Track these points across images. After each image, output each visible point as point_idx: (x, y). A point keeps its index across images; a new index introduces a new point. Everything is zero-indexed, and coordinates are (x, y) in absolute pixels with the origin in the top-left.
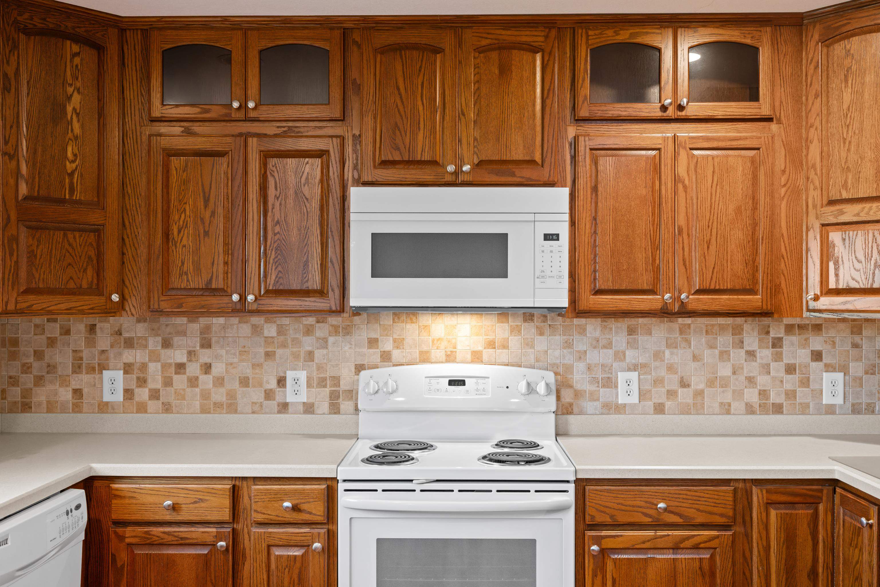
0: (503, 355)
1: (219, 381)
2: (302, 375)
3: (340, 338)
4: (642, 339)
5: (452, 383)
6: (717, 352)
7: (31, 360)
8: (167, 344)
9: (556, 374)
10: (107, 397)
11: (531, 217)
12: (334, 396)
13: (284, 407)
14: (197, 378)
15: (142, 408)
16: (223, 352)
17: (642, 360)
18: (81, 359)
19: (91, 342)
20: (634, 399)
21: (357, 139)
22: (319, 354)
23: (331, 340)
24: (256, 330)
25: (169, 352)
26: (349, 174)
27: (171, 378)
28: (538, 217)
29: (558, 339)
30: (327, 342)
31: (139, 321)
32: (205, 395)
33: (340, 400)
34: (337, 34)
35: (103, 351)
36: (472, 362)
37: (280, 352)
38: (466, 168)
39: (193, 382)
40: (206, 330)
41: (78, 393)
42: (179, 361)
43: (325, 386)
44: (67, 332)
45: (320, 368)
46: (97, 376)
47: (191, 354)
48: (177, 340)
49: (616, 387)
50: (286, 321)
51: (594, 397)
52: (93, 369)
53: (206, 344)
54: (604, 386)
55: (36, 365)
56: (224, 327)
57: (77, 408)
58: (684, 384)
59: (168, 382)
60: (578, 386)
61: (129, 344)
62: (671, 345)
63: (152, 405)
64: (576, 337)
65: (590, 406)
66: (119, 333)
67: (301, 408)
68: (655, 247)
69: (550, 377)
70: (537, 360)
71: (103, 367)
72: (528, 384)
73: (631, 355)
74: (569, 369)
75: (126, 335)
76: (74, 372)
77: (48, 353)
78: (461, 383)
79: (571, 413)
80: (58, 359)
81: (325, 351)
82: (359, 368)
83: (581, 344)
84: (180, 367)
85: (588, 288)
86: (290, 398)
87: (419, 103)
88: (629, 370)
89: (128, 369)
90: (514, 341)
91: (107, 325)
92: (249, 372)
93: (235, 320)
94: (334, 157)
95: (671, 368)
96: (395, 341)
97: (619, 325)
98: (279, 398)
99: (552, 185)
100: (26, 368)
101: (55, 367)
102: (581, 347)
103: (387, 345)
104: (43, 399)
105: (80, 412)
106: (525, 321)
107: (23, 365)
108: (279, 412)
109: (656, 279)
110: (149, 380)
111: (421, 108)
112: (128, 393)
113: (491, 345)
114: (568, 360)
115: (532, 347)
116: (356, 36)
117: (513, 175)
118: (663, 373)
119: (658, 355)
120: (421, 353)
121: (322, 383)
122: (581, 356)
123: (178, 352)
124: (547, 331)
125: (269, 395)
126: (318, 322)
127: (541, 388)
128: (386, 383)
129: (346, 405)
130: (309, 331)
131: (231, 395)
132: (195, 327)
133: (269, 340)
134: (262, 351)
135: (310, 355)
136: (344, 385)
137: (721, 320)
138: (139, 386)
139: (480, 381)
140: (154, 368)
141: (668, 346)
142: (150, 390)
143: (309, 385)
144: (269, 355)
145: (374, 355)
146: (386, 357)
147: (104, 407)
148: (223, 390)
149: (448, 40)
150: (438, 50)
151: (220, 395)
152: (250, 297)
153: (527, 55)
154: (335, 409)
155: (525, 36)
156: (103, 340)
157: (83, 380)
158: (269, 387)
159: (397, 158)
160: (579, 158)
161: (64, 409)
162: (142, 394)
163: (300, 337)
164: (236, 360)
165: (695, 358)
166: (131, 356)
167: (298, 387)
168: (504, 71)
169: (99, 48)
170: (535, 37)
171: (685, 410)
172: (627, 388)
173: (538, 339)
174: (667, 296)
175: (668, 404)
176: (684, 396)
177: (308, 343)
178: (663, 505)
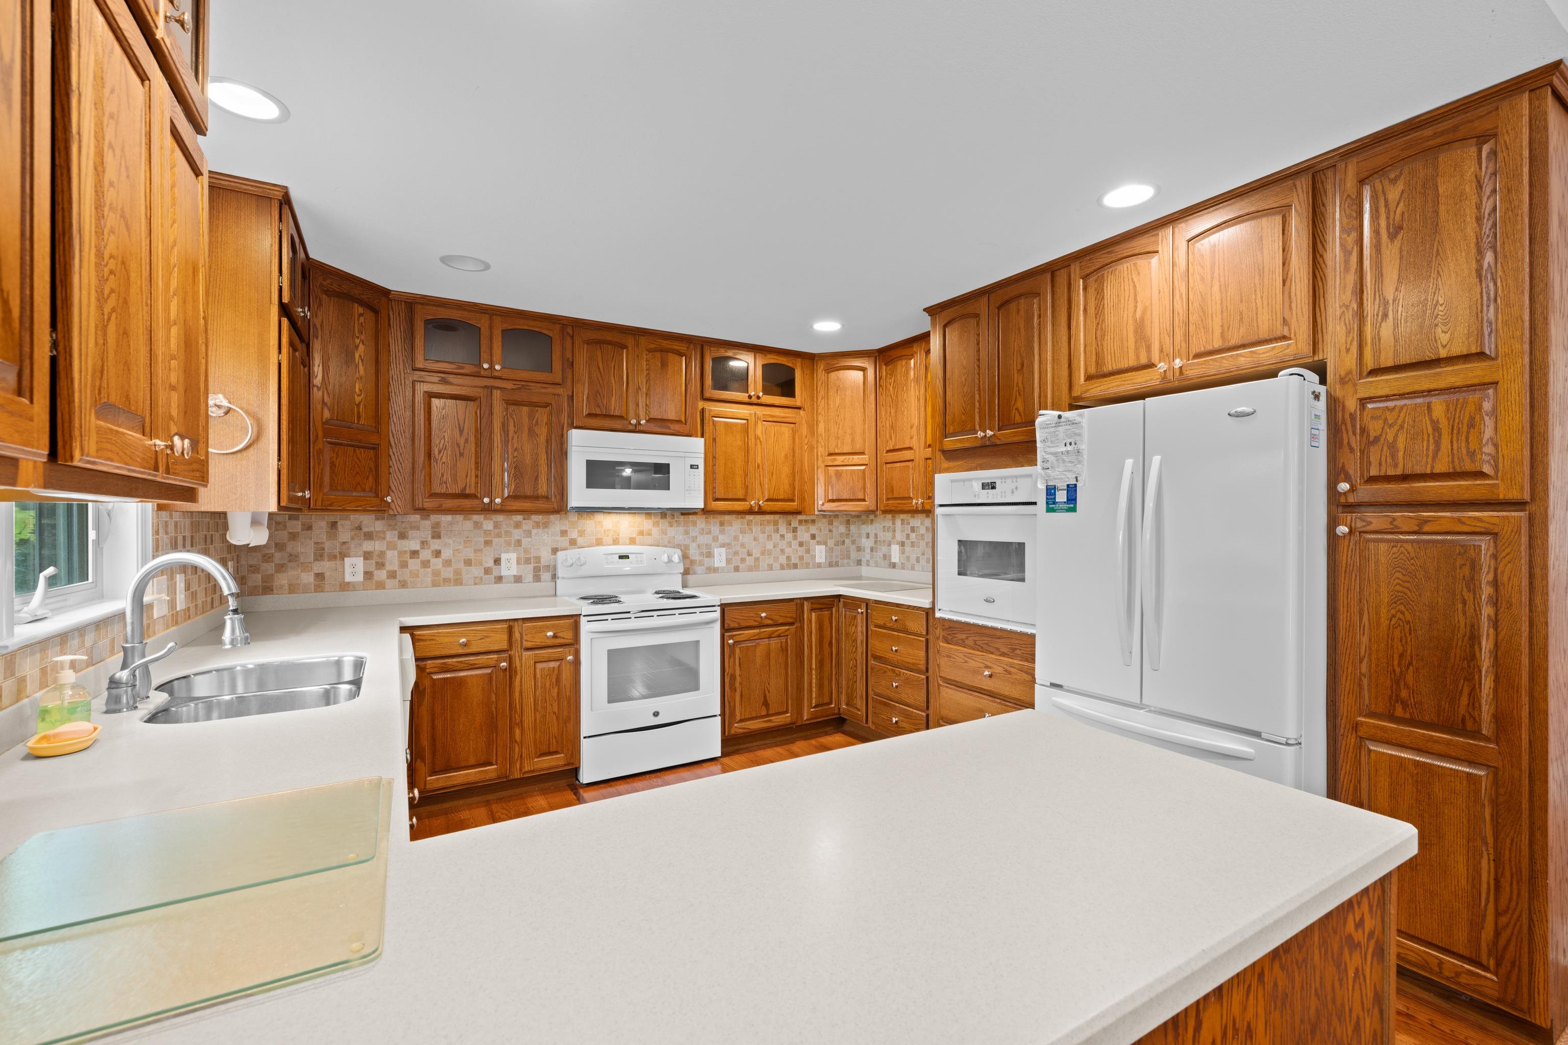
0: (649, 540)
1: (448, 563)
2: (513, 556)
3: (540, 530)
4: (727, 528)
5: (621, 557)
6: (765, 535)
8: (402, 536)
9: (682, 551)
10: (348, 578)
11: (682, 454)
12: (537, 570)
13: (499, 579)
14: (429, 561)
15: (380, 586)
16: (451, 541)
17: (727, 541)
18: (323, 549)
19: (332, 536)
20: (723, 564)
21: (571, 398)
22: (525, 541)
23: (534, 531)
24: (477, 525)
25: (404, 542)
27: (407, 562)
28: (686, 455)
29: (681, 529)
30: (531, 533)
31: (377, 519)
33: (541, 573)
34: (558, 327)
35: (344, 543)
36: (630, 544)
37: (495, 540)
38: (642, 422)
39: (426, 564)
40: (436, 525)
41: (320, 576)
42: (413, 549)
43: (530, 563)
44: (310, 528)
45: (526, 551)
46: (338, 562)
47: (424, 543)
48: (411, 533)
49: (714, 557)
50: (500, 518)
51: (701, 563)
52: (335, 557)
53: (437, 535)
54: (707, 557)
55: (278, 555)
56: (451, 524)
57: (319, 588)
58: (749, 554)
59: (404, 565)
60: (692, 558)
61: (369, 536)
62: (743, 532)
63: (390, 583)
64: (691, 528)
65: (699, 569)
66: (359, 528)
67: (512, 579)
69: (679, 553)
70: (672, 543)
71: (343, 556)
72: (667, 557)
73: (721, 537)
74: (689, 547)
75: (365, 530)
76: (316, 560)
78: (627, 557)
79: (689, 574)
80: (299, 549)
81: (529, 539)
82: (555, 551)
83: (694, 532)
84: (414, 554)
85: (711, 498)
86: (504, 572)
87: (612, 379)
88: (721, 547)
89: (367, 556)
90: (655, 531)
91: (348, 522)
92: (472, 555)
93: (460, 518)
94: (556, 408)
95: (743, 545)
96: (579, 532)
97: (715, 520)
98: (495, 573)
101: (296, 556)
102: (694, 534)
103: (574, 534)
104: (285, 583)
105: (323, 591)
106: (662, 518)
108: (496, 583)
109: (746, 493)
110: (387, 564)
111: (613, 382)
112: (368, 575)
113: (641, 533)
114: (688, 541)
115: (666, 534)
117: (669, 428)
118: (738, 548)
119: (736, 538)
120: (597, 539)
121: (528, 561)
122: (694, 539)
123: (412, 542)
124: (675, 524)
125: (487, 571)
126: (524, 519)
127: (674, 559)
128: (578, 559)
129: (545, 576)
130: (518, 525)
131: (458, 572)
132: (427, 524)
133: (487, 533)
134: (482, 540)
135: (519, 543)
136: (544, 562)
138: (378, 569)
139: (638, 556)
140: (391, 554)
141: (741, 533)
142: (388, 572)
143: (518, 563)
144: (487, 543)
145: (564, 542)
146: (573, 543)
147: (345, 587)
148: (450, 569)
149: (630, 342)
150: (624, 347)
151: (448, 573)
152: (498, 500)
153: (677, 357)
154: (537, 578)
155: (676, 346)
156: (344, 534)
157: (325, 566)
158: (487, 565)
159: (598, 412)
160: (706, 421)
161: (306, 590)
162: (381, 575)
163: (511, 529)
164: (461, 547)
165: (755, 539)
166: (368, 546)
167: (510, 565)
168: (664, 365)
169: (376, 311)
170: (682, 347)
171: (750, 569)
172: (720, 557)
173: (669, 529)
174: (753, 502)
175: (741, 566)
176: (750, 561)
177: (517, 534)
178: (763, 615)
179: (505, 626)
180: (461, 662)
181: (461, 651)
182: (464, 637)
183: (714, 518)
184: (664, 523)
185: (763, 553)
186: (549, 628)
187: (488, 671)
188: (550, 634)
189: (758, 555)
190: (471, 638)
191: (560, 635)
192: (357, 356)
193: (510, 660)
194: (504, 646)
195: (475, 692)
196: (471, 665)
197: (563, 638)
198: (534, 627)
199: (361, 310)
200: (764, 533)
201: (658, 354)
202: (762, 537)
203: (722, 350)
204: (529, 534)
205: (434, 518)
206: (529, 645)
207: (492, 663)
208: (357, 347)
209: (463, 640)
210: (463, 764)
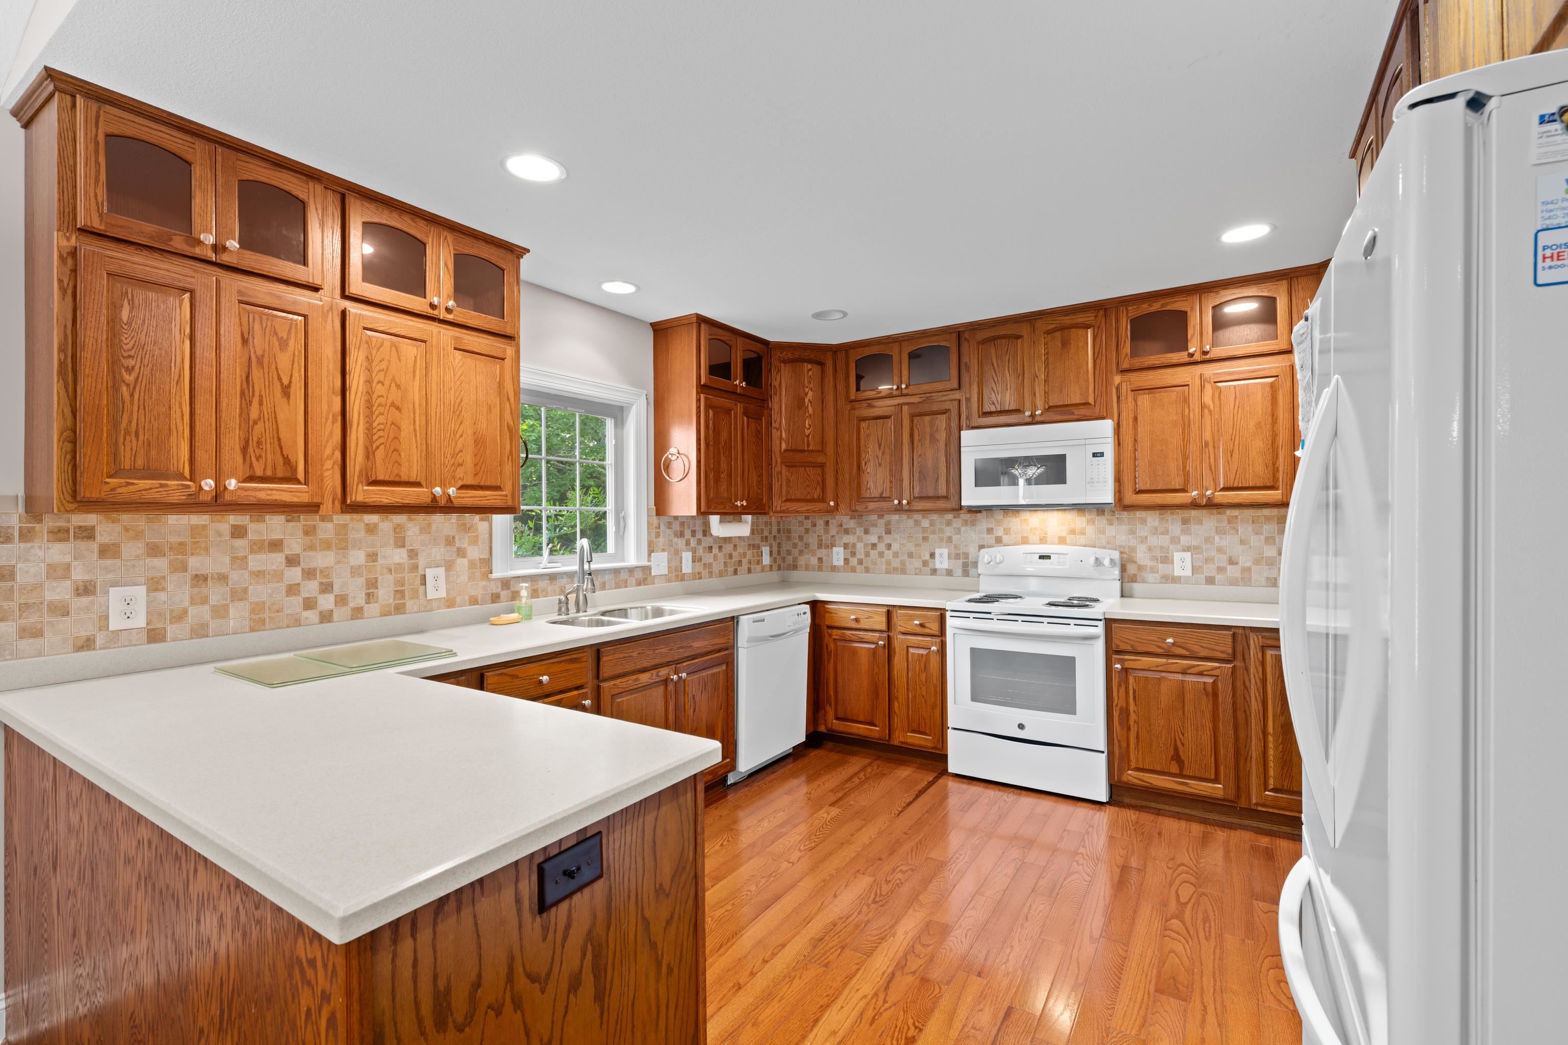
0: (1082, 539)
1: (896, 555)
2: (945, 552)
3: (968, 528)
4: (1194, 527)
5: (1041, 557)
6: (1263, 537)
7: (797, 541)
8: (866, 532)
9: (1121, 553)
10: (835, 563)
11: (1083, 442)
12: (965, 566)
13: (934, 571)
14: (883, 552)
15: (853, 570)
16: (898, 537)
17: (1194, 543)
18: (822, 540)
19: (827, 531)
20: (1188, 572)
21: (968, 400)
22: (955, 538)
23: (963, 529)
24: (917, 523)
25: (868, 536)
26: (964, 423)
27: (869, 552)
28: (1088, 441)
29: (1124, 528)
30: (960, 530)
31: (851, 518)
32: (888, 563)
33: (969, 568)
34: (955, 336)
35: (833, 536)
36: (1059, 544)
37: (931, 536)
38: (1038, 412)
39: (881, 555)
40: (888, 523)
41: (820, 560)
42: (873, 542)
43: (959, 559)
44: (814, 525)
45: (956, 547)
46: (830, 550)
47: (880, 538)
48: (872, 529)
49: (1172, 563)
50: (935, 517)
51: (1153, 570)
52: (828, 546)
53: (888, 532)
54: (1162, 562)
55: (800, 544)
56: (898, 522)
57: (820, 569)
58: (1232, 562)
59: (867, 555)
60: (1141, 562)
61: (847, 531)
62: (1220, 532)
63: (859, 568)
64: (1139, 526)
65: (1151, 577)
66: (841, 525)
67: (945, 572)
68: (1185, 457)
69: (1116, 555)
70: (1108, 543)
71: (833, 545)
72: (1097, 559)
73: (1185, 540)
74: (1133, 549)
75: (845, 527)
76: (818, 548)
77: (805, 536)
78: (1048, 557)
79: (1135, 582)
80: (810, 540)
81: (959, 536)
82: (981, 547)
83: (1142, 531)
84: (874, 546)
85: (1131, 490)
86: (938, 566)
87: (1007, 373)
88: (1183, 550)
89: (846, 546)
90: (1090, 530)
91: (835, 521)
92: (913, 549)
93: (904, 517)
94: (954, 413)
95: (1220, 550)
96: (1004, 529)
97: (1174, 517)
98: (931, 566)
99: (1103, 418)
100: (795, 546)
101: (809, 545)
102: (1143, 534)
103: (1000, 532)
104: (803, 563)
105: (822, 571)
106: (1098, 515)
107: (794, 544)
108: (931, 574)
109: (1186, 481)
110: (857, 553)
111: (1008, 376)
112: (846, 561)
113: (1073, 532)
114: (1133, 543)
115: (1104, 533)
116: (967, 335)
117: (1073, 414)
118: (1213, 553)
119: (1208, 540)
120: (1023, 538)
121: (957, 556)
122: (1143, 540)
123: (873, 537)
124: (1115, 522)
125: (925, 563)
126: (954, 518)
127: (1107, 562)
128: (995, 557)
129: (972, 571)
130: (949, 523)
131: (903, 563)
132: (882, 522)
133: (924, 530)
134: (921, 536)
135: (950, 539)
136: (971, 558)
137: (1266, 512)
138: (852, 557)
139: (1061, 556)
140: (860, 546)
141: (1217, 533)
142: (858, 559)
143: (949, 558)
144: (925, 539)
145: (990, 539)
146: (999, 541)
147: (834, 569)
148: (898, 560)
149: (1025, 330)
150: (1019, 337)
151: (896, 563)
152: (905, 502)
153: (1081, 332)
154: (966, 573)
155: (1080, 318)
156: (833, 530)
157: (822, 553)
158: (925, 558)
159: (993, 409)
160: (1123, 398)
161: (813, 570)
162: (854, 561)
163: (943, 527)
164: (905, 542)
165: (1242, 542)
166: (847, 539)
167: (942, 561)
168: (1065, 344)
169: (822, 364)
170: (1088, 318)
171: (1233, 582)
172: (1182, 564)
173: (1108, 528)
174: (1195, 493)
175: (1218, 577)
176: (1233, 572)
177: (948, 531)
178: (1170, 640)
179: (885, 610)
180: (854, 635)
181: (854, 625)
182: (853, 614)
183: (1172, 514)
184: (1101, 521)
185: (1257, 562)
186: (917, 617)
187: (873, 646)
188: (917, 622)
189: (1248, 564)
190: (860, 617)
191: (927, 625)
192: (807, 400)
193: (889, 638)
194: (883, 627)
195: (864, 660)
196: (861, 638)
197: (930, 629)
198: (906, 615)
199: (810, 366)
200: (1257, 533)
201: (1058, 334)
202: (1255, 541)
203: (1145, 306)
204: (958, 532)
205: (887, 517)
206: (902, 629)
207: (875, 640)
208: (806, 394)
209: (853, 617)
210: (855, 718)
